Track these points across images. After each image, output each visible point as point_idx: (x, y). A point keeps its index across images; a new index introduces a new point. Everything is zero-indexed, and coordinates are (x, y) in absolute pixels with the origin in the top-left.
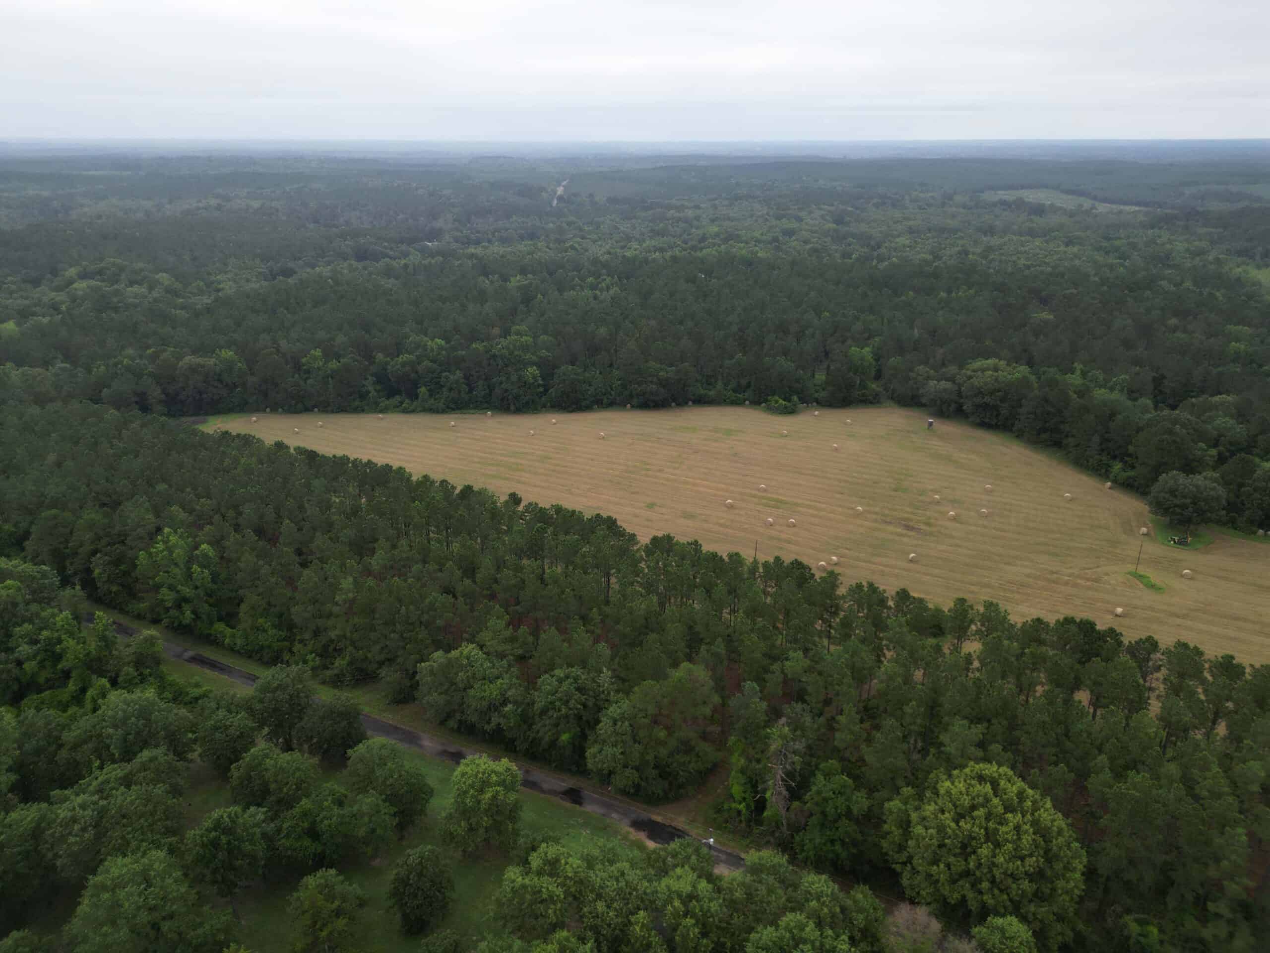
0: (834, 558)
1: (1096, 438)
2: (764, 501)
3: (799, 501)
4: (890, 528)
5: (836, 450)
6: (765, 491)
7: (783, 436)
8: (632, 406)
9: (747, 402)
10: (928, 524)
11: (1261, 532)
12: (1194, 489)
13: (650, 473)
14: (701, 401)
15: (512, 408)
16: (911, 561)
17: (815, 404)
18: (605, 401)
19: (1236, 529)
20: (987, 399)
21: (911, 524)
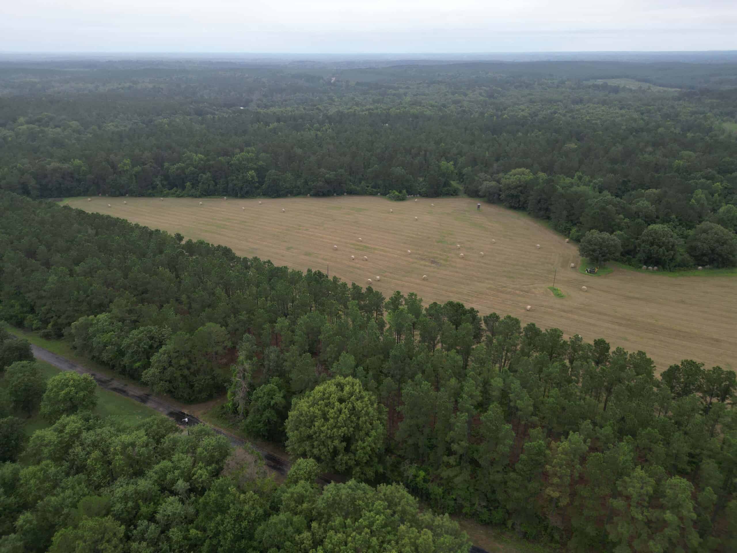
0: (378, 277)
1: (565, 213)
2: (357, 247)
3: (377, 247)
4: (422, 262)
5: (417, 220)
6: (361, 241)
7: (389, 212)
8: (311, 195)
9: (379, 194)
10: (446, 260)
11: (645, 267)
12: (601, 240)
13: (300, 231)
14: (351, 193)
15: (239, 195)
16: (424, 279)
17: (418, 195)
18: (295, 192)
19: (630, 265)
20: (513, 192)
21: (436, 260)
